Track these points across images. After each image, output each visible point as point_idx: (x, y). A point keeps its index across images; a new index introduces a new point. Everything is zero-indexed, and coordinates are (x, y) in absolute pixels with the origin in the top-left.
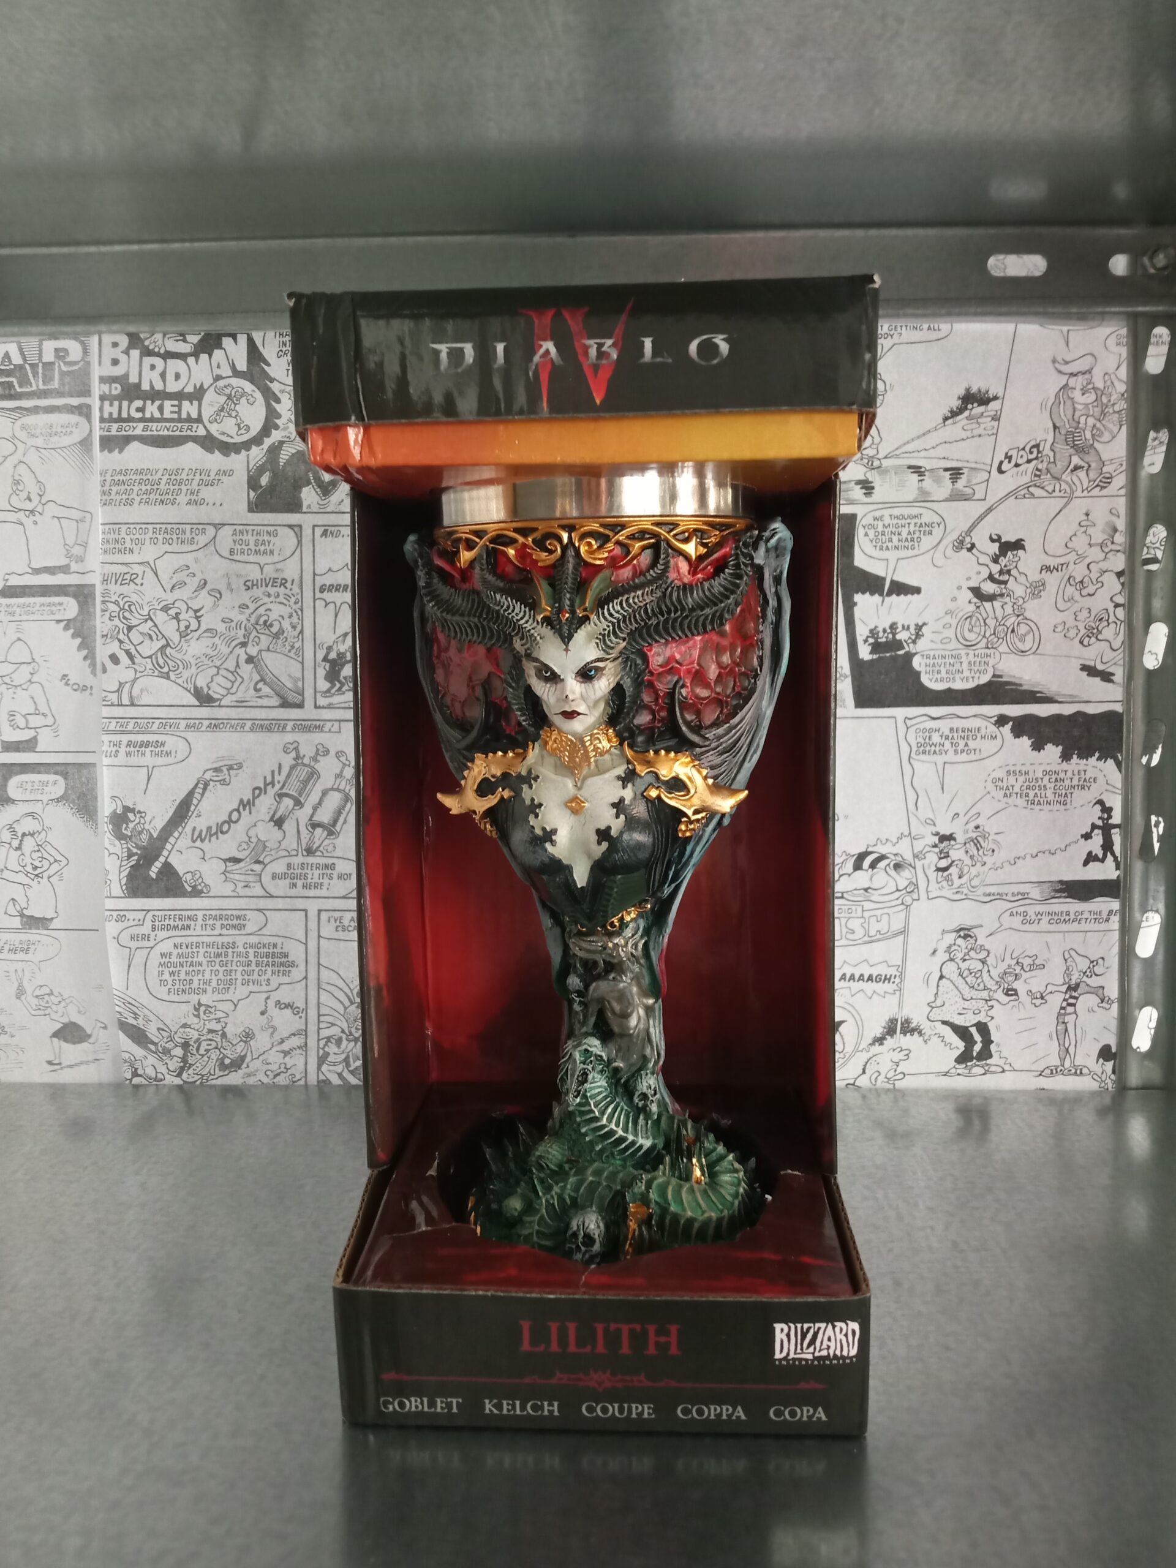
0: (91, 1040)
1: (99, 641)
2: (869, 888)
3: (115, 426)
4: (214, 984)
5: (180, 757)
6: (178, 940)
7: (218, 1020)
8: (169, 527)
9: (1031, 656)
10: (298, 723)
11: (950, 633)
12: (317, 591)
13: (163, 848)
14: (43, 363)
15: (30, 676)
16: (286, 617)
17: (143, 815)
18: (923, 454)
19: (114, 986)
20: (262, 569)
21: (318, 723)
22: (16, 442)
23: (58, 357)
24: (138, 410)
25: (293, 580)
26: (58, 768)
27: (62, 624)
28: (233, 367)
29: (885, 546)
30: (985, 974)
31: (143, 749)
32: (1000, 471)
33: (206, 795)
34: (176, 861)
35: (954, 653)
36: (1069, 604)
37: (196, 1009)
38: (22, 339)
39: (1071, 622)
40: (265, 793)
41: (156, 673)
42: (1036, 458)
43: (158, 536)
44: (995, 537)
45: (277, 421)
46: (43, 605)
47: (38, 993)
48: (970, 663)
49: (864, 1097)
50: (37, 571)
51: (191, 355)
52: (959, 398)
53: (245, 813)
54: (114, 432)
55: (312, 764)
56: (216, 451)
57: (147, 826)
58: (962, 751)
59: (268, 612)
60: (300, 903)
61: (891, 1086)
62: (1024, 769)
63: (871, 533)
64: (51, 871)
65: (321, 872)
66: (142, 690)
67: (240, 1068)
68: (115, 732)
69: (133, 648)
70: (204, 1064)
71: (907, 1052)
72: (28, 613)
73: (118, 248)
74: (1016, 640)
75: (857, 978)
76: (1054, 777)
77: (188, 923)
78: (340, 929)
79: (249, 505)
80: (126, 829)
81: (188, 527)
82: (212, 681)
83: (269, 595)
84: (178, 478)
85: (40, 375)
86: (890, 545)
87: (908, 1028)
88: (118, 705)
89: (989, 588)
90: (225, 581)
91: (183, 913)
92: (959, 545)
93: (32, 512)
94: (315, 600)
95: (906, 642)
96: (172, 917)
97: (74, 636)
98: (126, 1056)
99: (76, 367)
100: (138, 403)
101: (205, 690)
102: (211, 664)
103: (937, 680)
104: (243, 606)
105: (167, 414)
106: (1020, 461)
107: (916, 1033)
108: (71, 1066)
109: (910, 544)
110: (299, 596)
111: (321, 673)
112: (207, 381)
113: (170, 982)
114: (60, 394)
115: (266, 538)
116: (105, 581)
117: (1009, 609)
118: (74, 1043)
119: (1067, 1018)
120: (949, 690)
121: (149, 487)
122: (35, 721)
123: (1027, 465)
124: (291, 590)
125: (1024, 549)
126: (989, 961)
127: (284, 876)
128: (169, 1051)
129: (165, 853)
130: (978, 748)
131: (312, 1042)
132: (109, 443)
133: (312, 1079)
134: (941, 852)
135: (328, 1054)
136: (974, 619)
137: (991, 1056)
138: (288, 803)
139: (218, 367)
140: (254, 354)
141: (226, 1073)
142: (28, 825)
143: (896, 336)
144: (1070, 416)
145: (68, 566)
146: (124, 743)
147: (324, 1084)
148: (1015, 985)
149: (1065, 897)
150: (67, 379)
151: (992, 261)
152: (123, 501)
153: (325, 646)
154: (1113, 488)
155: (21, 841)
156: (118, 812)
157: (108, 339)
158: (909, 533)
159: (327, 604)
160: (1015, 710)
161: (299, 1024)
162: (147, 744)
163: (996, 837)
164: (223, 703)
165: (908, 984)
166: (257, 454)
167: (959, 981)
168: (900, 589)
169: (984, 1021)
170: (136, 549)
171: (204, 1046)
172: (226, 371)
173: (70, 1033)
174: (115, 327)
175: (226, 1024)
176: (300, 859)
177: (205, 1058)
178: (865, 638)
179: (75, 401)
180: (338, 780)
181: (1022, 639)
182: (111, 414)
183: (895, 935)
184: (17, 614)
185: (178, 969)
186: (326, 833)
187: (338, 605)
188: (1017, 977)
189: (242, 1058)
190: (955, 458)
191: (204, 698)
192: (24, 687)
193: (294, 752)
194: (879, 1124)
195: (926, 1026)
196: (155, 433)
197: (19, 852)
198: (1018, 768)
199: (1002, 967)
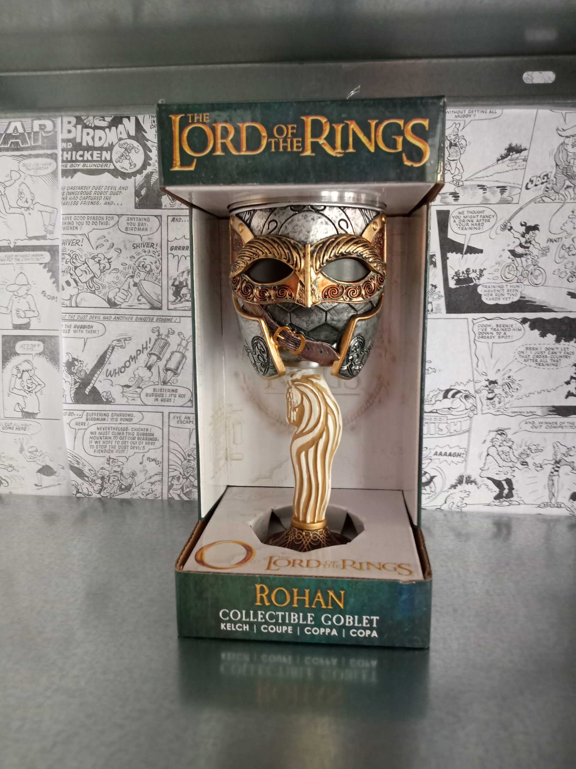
0: (57, 474)
1: (61, 274)
2: (451, 408)
3: (69, 164)
4: (117, 448)
5: (100, 334)
6: (99, 426)
7: (119, 466)
8: (95, 216)
9: (541, 287)
10: (159, 317)
11: (498, 274)
12: (169, 249)
13: (92, 379)
14: (34, 132)
15: (27, 291)
16: (153, 262)
17: (82, 362)
18: (486, 179)
19: (68, 448)
20: (141, 238)
21: (169, 318)
22: (21, 173)
23: (41, 129)
24: (81, 156)
25: (157, 244)
26: (40, 338)
27: (43, 265)
28: (128, 134)
29: (464, 227)
30: (511, 454)
31: (82, 329)
32: (527, 188)
33: (113, 353)
34: (98, 386)
35: (500, 285)
36: (562, 260)
37: (108, 460)
38: (23, 120)
39: (563, 269)
40: (143, 352)
41: (89, 291)
42: (546, 182)
43: (90, 221)
44: (523, 223)
45: (150, 161)
46: (33, 256)
47: (30, 450)
48: (508, 290)
49: (445, 515)
50: (30, 238)
51: (107, 127)
52: (506, 149)
53: (133, 363)
54: (68, 168)
55: (166, 338)
56: (119, 177)
57: (84, 368)
58: (503, 337)
59: (145, 261)
60: (160, 409)
61: (459, 510)
62: (535, 346)
63: (457, 220)
64: (37, 390)
65: (170, 393)
66: (81, 299)
67: (129, 490)
68: (68, 320)
69: (77, 277)
70: (112, 488)
71: (468, 493)
72: (26, 260)
73: (70, 72)
74: (533, 278)
75: (443, 453)
76: (551, 351)
77: (104, 417)
78: (179, 422)
79: (135, 205)
80: (74, 369)
81: (105, 216)
82: (116, 295)
83: (145, 252)
84: (100, 191)
85: (32, 138)
86: (467, 227)
87: (469, 481)
88: (70, 307)
89: (520, 250)
90: (123, 244)
91: (102, 412)
92: (504, 227)
93: (28, 208)
94: (168, 254)
95: (474, 278)
96: (96, 414)
97: (48, 271)
98: (74, 483)
99: (50, 134)
100: (81, 153)
101: (113, 299)
102: (116, 287)
103: (490, 299)
104: (132, 257)
105: (95, 158)
106: (537, 183)
107: (473, 484)
108: (46, 487)
109: (478, 227)
110: (160, 252)
111: (171, 292)
112: (115, 141)
113: (95, 447)
114: (42, 148)
115: (144, 222)
116: (64, 243)
117: (530, 262)
118: (48, 476)
119: (554, 478)
120: (497, 304)
121: (86, 196)
122: (29, 314)
123: (541, 185)
124: (156, 249)
125: (539, 230)
126: (514, 447)
127: (152, 395)
128: (95, 481)
129: (93, 382)
130: (511, 335)
131: (165, 478)
132: (66, 173)
133: (165, 497)
134: (490, 390)
135: (173, 485)
136: (511, 267)
137: (512, 496)
138: (154, 358)
139: (121, 133)
140: (139, 127)
141: (123, 492)
142: (26, 366)
143: (472, 116)
144: (565, 160)
145: (45, 236)
146: (73, 326)
147: (170, 500)
148: (527, 460)
149: (555, 415)
150: (45, 140)
151: (525, 75)
152: (73, 203)
153: (173, 279)
155: (22, 374)
156: (70, 361)
157: (66, 119)
158: (478, 221)
159: (174, 256)
160: (531, 316)
161: (158, 469)
162: (84, 327)
163: (519, 382)
164: (122, 306)
165: (470, 458)
166: (140, 178)
167: (497, 458)
168: (472, 250)
169: (509, 478)
170: (79, 227)
171: (112, 479)
172: (125, 136)
173: (46, 470)
174: (69, 113)
175: (123, 468)
176: (160, 387)
177: (112, 485)
178: (452, 276)
179: (49, 152)
180: (179, 347)
181: (536, 278)
182: (67, 158)
183: (464, 432)
184: (21, 261)
185: (99, 440)
186: (173, 373)
187: (180, 257)
188: (528, 455)
189: (131, 486)
190: (503, 181)
191: (112, 304)
192: (24, 297)
193: (157, 332)
194: (452, 529)
195: (479, 480)
196: (89, 168)
197: (21, 380)
198: (532, 346)
199: (520, 450)
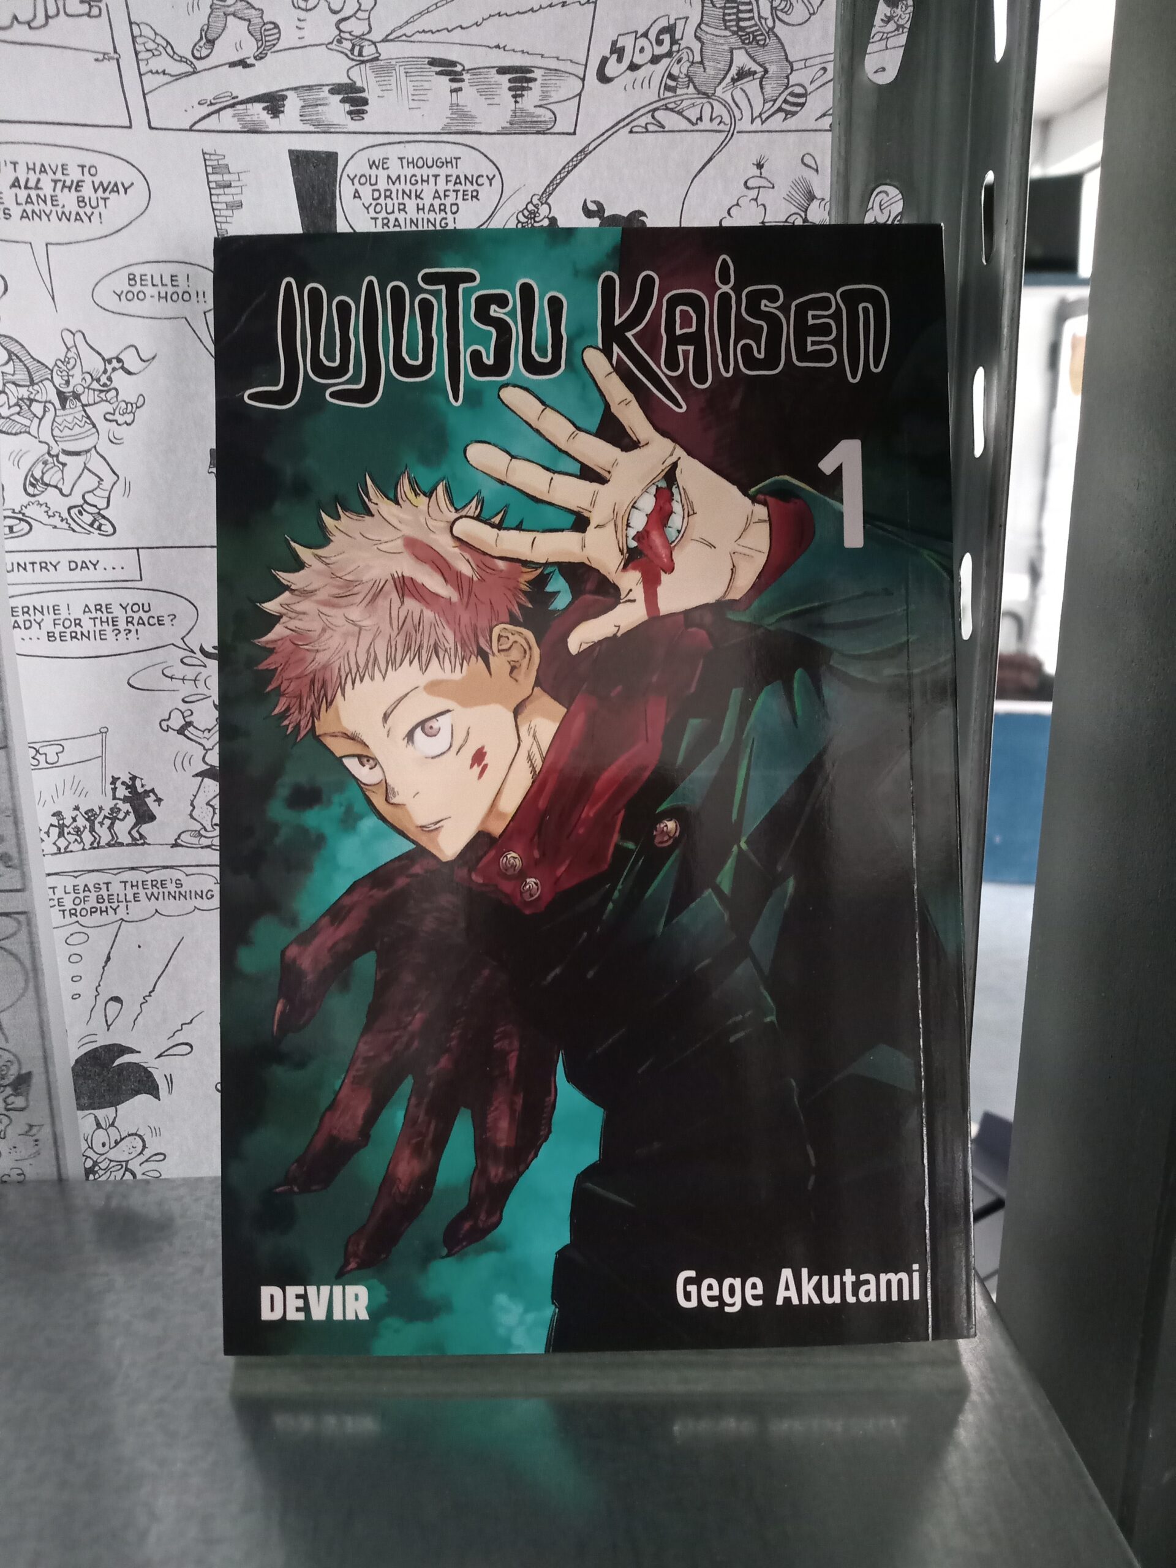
18: (458, 36)
29: (391, 219)
32: (603, 78)
44: (593, 207)
63: (366, 192)
86: (401, 216)
92: (528, 221)
106: (638, 60)
123: (651, 67)
154: (806, 117)
158: (437, 195)
190: (519, 47)
